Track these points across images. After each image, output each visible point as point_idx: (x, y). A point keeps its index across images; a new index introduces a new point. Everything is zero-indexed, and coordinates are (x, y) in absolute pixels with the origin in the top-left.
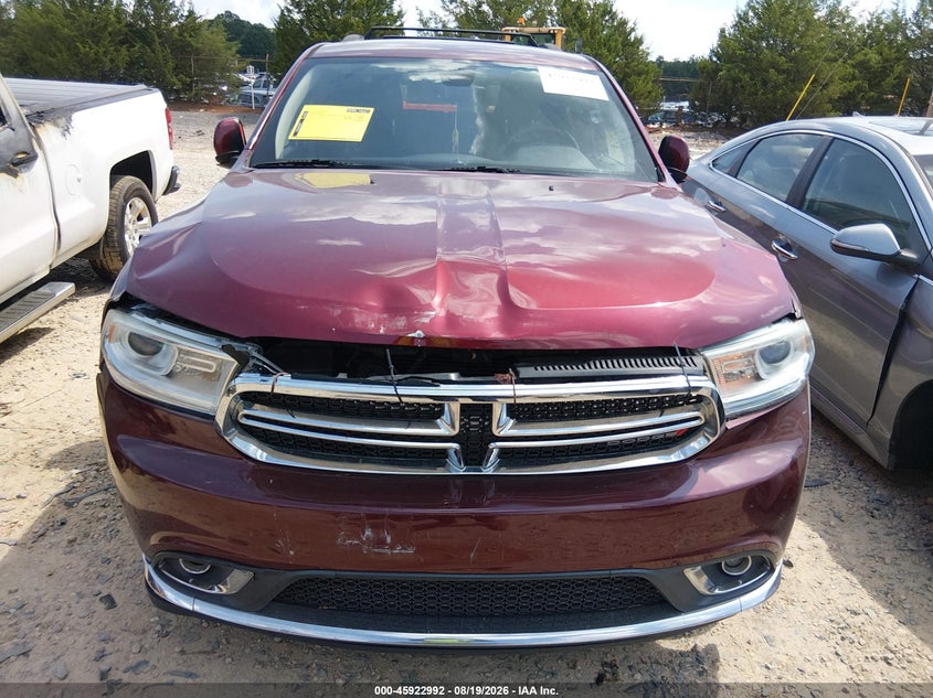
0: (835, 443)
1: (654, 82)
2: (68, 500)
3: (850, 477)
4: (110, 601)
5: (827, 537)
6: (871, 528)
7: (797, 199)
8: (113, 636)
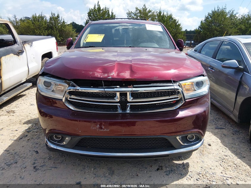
0: (225, 118)
1: (183, 35)
2: (28, 131)
3: (229, 126)
4: (37, 152)
5: (221, 139)
6: (233, 137)
7: (214, 57)
8: (37, 159)
